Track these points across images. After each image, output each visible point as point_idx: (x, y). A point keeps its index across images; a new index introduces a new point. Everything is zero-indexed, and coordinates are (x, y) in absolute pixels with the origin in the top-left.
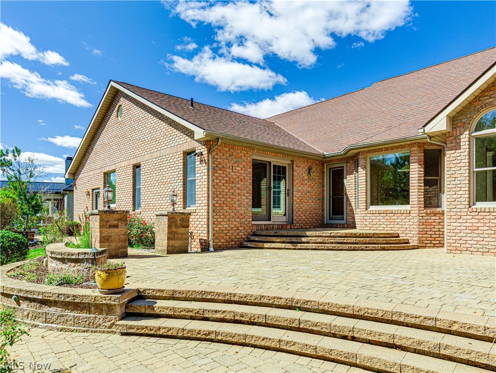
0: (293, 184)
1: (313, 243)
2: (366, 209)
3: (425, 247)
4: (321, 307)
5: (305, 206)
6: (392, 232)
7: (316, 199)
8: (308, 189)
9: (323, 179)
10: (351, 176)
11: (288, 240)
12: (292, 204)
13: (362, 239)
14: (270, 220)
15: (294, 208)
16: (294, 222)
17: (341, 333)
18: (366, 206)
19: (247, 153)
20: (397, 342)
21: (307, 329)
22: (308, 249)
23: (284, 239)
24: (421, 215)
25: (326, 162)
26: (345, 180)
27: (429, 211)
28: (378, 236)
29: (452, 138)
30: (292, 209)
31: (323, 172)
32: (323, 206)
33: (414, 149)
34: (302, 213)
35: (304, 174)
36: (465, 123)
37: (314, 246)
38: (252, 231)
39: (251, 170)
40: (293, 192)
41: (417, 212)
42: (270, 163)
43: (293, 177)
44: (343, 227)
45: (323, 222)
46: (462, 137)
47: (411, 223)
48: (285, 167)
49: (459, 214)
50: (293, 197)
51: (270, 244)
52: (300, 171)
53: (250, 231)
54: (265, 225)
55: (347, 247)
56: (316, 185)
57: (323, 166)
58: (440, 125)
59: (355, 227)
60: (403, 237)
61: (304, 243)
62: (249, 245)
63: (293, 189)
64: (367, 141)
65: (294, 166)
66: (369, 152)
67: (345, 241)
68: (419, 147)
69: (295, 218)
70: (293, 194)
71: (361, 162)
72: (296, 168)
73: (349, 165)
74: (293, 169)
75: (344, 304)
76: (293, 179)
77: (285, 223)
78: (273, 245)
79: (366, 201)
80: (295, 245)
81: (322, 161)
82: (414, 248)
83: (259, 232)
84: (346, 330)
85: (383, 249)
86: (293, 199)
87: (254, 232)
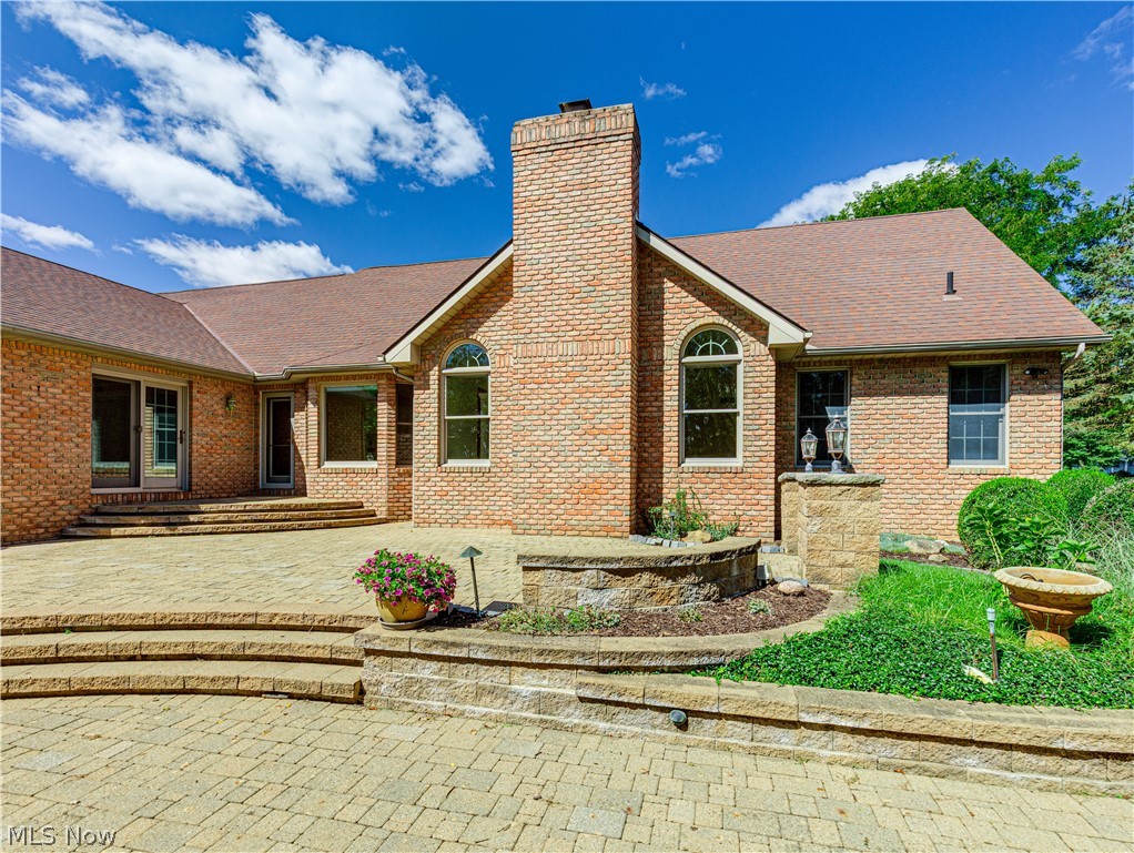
0: (191, 423)
1: (210, 523)
2: (319, 467)
3: (397, 520)
4: (106, 622)
5: (218, 460)
6: (354, 500)
7: (242, 448)
8: (225, 432)
9: (257, 415)
10: (301, 413)
11: (162, 519)
12: (190, 456)
13: (297, 513)
14: (138, 485)
15: (194, 463)
16: (194, 488)
17: (124, 653)
18: (319, 461)
19: (78, 363)
20: (197, 650)
21: (71, 657)
22: (199, 534)
23: (155, 519)
24: (391, 475)
25: (261, 388)
26: (292, 419)
27: (402, 470)
28: (328, 507)
29: (420, 374)
30: (190, 465)
31: (257, 404)
32: (256, 459)
33: (382, 382)
34: (211, 472)
35: (215, 406)
36: (434, 355)
37: (209, 528)
38: (90, 507)
39: (89, 395)
40: (191, 436)
41: (385, 471)
42: (138, 383)
43: (191, 409)
44: (289, 494)
45: (256, 487)
46: (431, 373)
47: (379, 488)
48: (176, 392)
49: (427, 474)
50: (191, 444)
51: (123, 529)
52: (207, 401)
53: (87, 506)
54: (123, 495)
55: (268, 525)
56: (243, 425)
57: (257, 393)
58: (402, 354)
59: (305, 495)
60: (368, 507)
61: (194, 523)
62: (80, 532)
63: (191, 431)
64: (317, 362)
65: (195, 391)
66: (322, 379)
67: (267, 517)
68: (389, 379)
69: (195, 480)
70: (191, 440)
71: (312, 393)
72: (199, 395)
73: (298, 395)
74: (191, 397)
75: (141, 613)
76: (191, 414)
77: (175, 490)
78: (129, 530)
79: (319, 453)
80: (173, 527)
81: (254, 386)
82: (380, 522)
83: (107, 509)
84: (131, 647)
85: (329, 527)
86: (191, 448)
87: (97, 508)
